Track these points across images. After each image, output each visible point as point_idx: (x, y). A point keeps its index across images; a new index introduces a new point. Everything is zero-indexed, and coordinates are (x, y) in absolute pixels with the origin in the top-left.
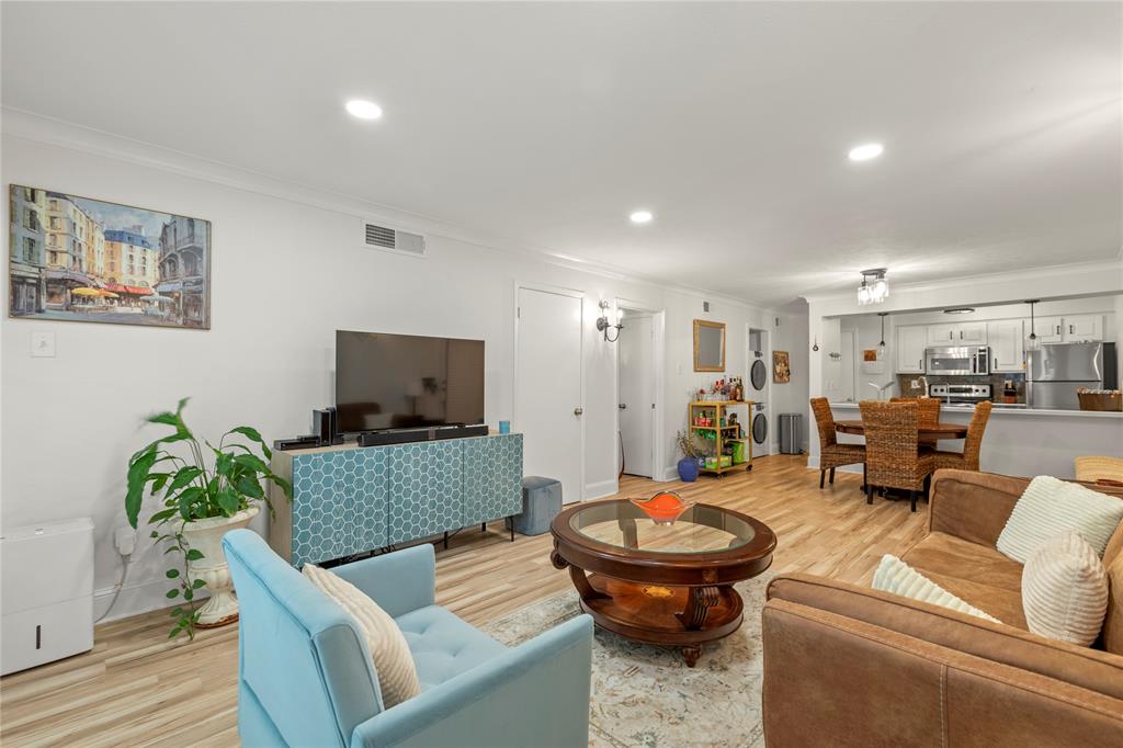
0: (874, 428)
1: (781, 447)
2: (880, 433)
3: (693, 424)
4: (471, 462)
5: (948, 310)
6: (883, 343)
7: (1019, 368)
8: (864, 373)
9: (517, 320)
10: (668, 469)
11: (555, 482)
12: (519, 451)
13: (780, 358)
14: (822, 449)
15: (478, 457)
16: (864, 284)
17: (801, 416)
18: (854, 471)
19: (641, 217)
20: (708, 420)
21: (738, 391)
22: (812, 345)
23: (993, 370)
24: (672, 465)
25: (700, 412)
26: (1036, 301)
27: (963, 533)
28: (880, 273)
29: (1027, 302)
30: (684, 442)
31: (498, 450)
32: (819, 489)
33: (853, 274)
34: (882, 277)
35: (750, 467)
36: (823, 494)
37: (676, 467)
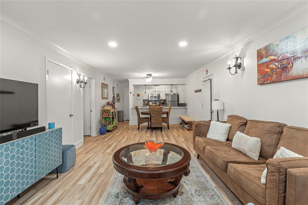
0: (154, 113)
1: (118, 120)
2: (155, 114)
3: (102, 116)
4: (40, 146)
5: (155, 85)
6: (145, 92)
7: (165, 98)
8: (137, 99)
9: (47, 76)
10: (96, 132)
11: (73, 146)
12: (61, 136)
13: (118, 95)
14: (138, 119)
15: (43, 143)
16: (147, 77)
17: (123, 111)
18: (146, 124)
19: (113, 44)
20: (107, 114)
21: (114, 105)
22: (130, 92)
23: (161, 99)
24: (97, 130)
25: (104, 112)
26: (172, 85)
27: (201, 136)
28: (151, 75)
29: (171, 85)
30: (100, 122)
31: (52, 137)
32: (138, 130)
33: (144, 75)
34: (151, 76)
35: (117, 127)
36: (139, 131)
37: (99, 130)
